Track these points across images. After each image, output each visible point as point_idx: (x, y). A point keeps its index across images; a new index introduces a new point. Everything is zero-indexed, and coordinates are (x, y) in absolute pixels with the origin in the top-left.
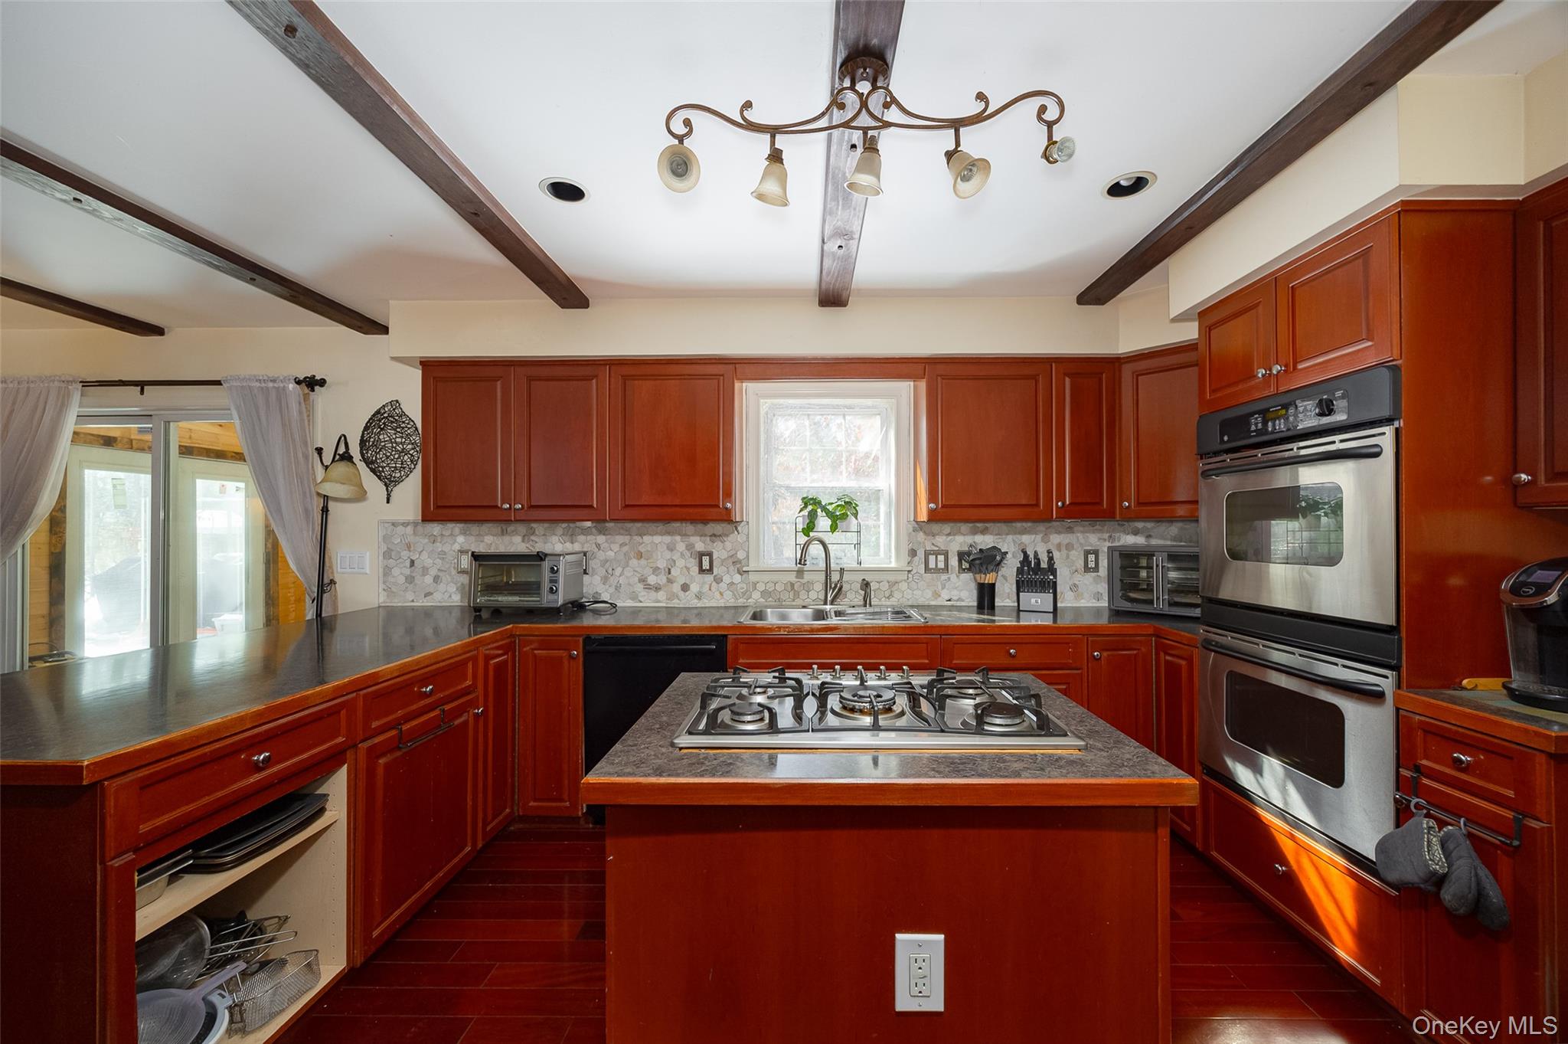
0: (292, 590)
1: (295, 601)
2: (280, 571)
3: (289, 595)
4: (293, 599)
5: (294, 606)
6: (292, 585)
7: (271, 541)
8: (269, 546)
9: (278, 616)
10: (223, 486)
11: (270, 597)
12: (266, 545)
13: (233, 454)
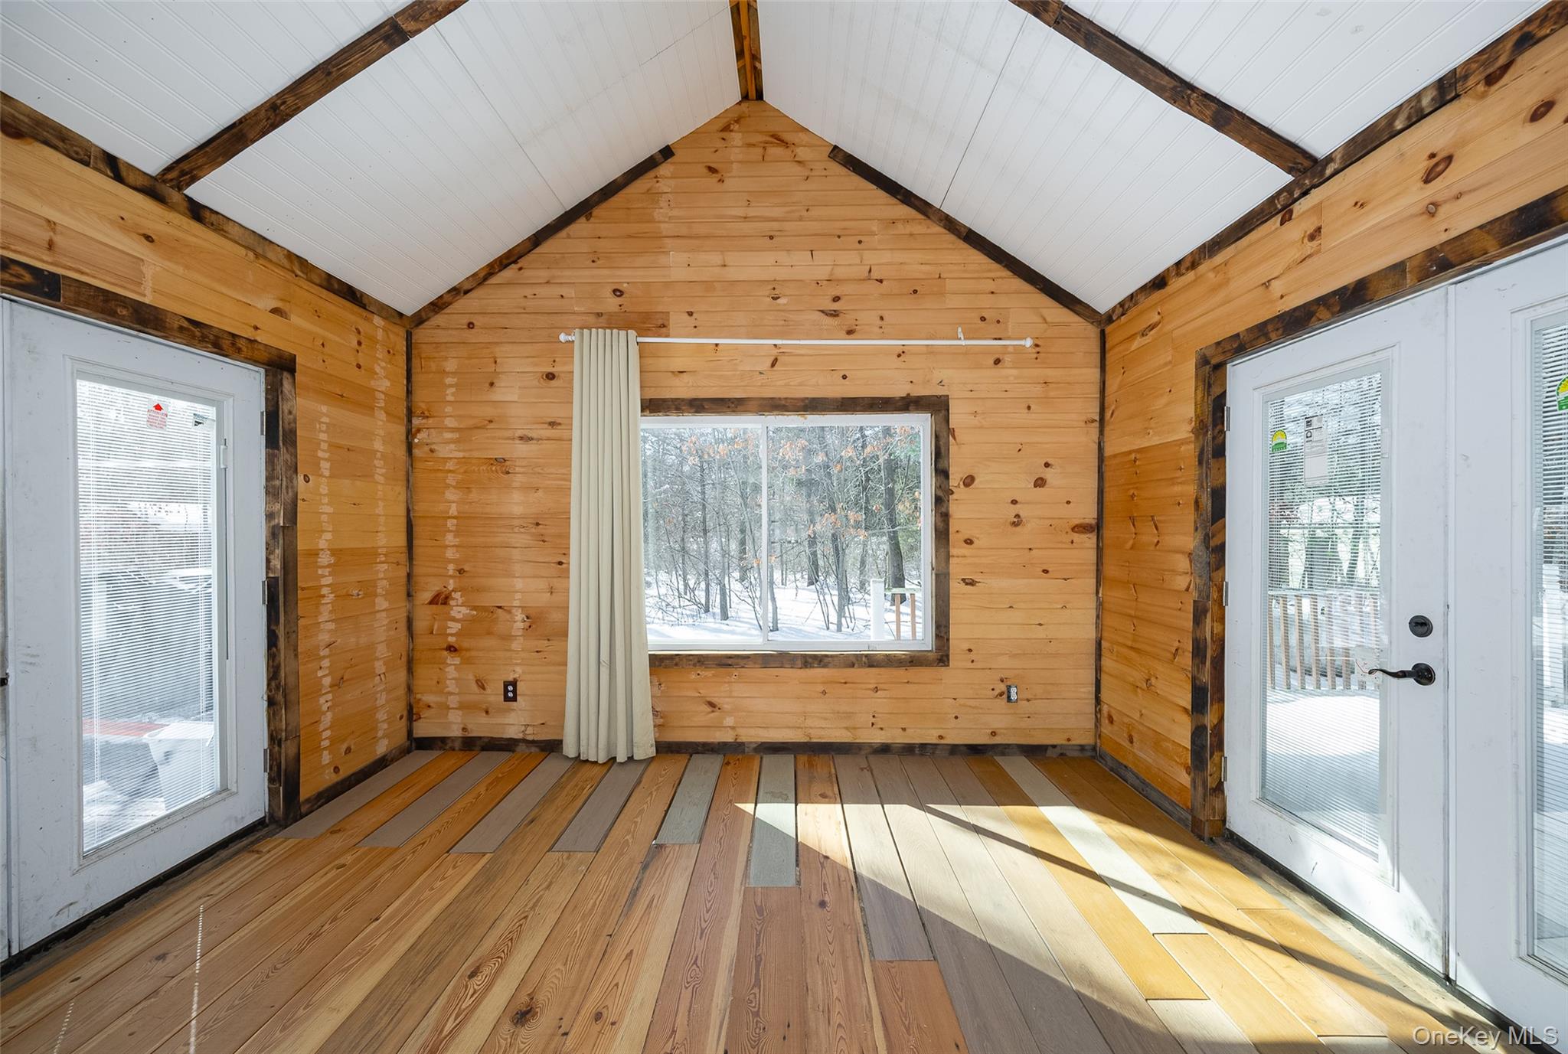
0: (326, 663)
1: (331, 686)
2: (301, 622)
3: (320, 673)
4: (327, 681)
5: (330, 696)
6: (326, 652)
7: (278, 552)
8: (277, 563)
9: (297, 728)
10: (158, 407)
11: (278, 687)
12: (268, 561)
13: (186, 324)
